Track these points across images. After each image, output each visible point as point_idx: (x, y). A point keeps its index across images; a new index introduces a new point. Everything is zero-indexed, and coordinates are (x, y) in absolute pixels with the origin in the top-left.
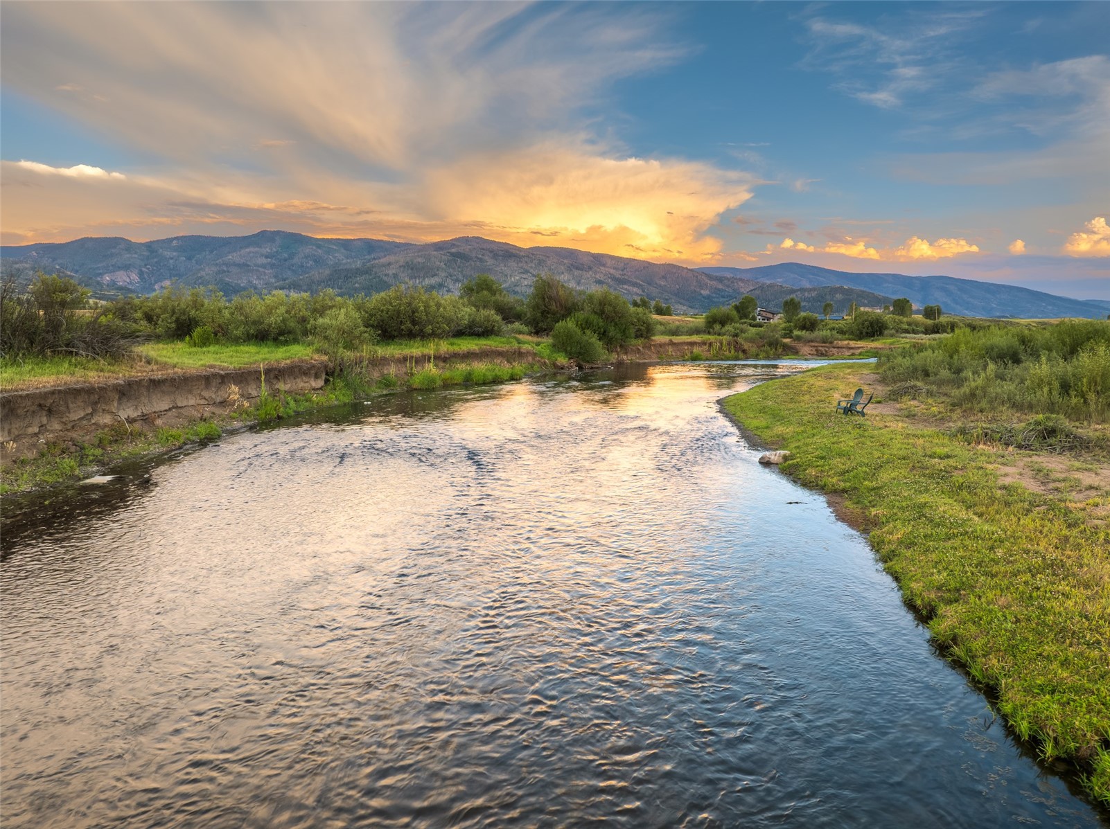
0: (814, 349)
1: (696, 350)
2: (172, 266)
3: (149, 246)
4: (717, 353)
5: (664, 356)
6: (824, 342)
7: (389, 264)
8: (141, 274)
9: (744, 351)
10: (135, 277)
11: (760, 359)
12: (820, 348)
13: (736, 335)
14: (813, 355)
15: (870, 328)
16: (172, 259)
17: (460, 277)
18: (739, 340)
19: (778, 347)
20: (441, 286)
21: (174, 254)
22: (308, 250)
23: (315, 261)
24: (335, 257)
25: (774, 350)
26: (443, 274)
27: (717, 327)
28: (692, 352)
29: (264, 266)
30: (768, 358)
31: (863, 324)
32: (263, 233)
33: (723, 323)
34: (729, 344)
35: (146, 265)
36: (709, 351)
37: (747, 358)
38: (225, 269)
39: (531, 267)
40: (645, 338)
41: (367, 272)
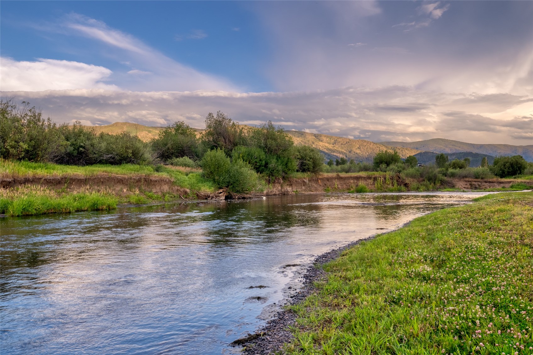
0: (468, 184)
1: (361, 183)
4: (381, 186)
5: (330, 188)
6: (476, 178)
9: (406, 185)
11: (421, 191)
12: (474, 183)
13: (400, 172)
14: (467, 188)
15: (511, 168)
18: (402, 175)
19: (436, 182)
25: (432, 184)
27: (383, 166)
28: (357, 186)
30: (428, 190)
31: (504, 165)
33: (388, 164)
34: (392, 178)
36: (374, 184)
37: (409, 191)
40: (312, 172)
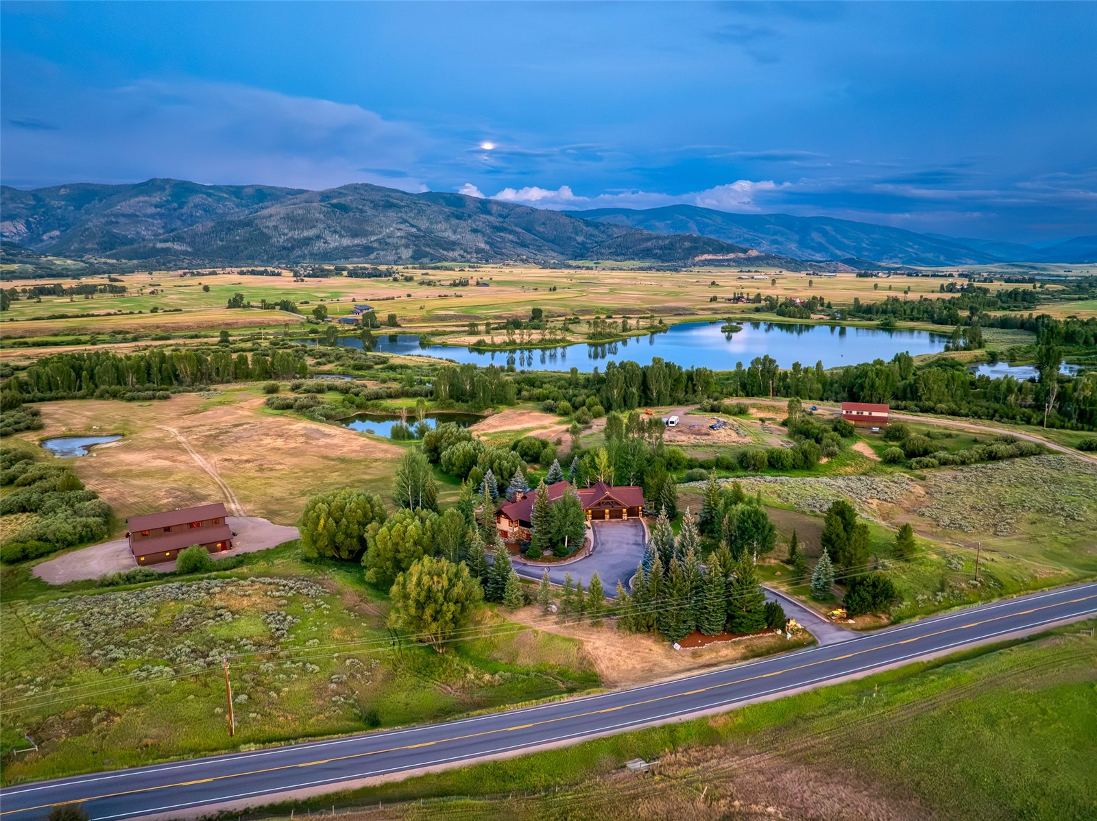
2: (60, 217)
3: (36, 195)
7: (271, 216)
8: (28, 225)
10: (22, 227)
16: (60, 208)
17: (338, 229)
20: (318, 237)
21: (63, 203)
22: (197, 199)
23: (205, 211)
24: (224, 206)
26: (321, 226)
29: (152, 216)
32: (153, 181)
35: (32, 215)
38: (114, 220)
39: (410, 217)
41: (248, 223)
